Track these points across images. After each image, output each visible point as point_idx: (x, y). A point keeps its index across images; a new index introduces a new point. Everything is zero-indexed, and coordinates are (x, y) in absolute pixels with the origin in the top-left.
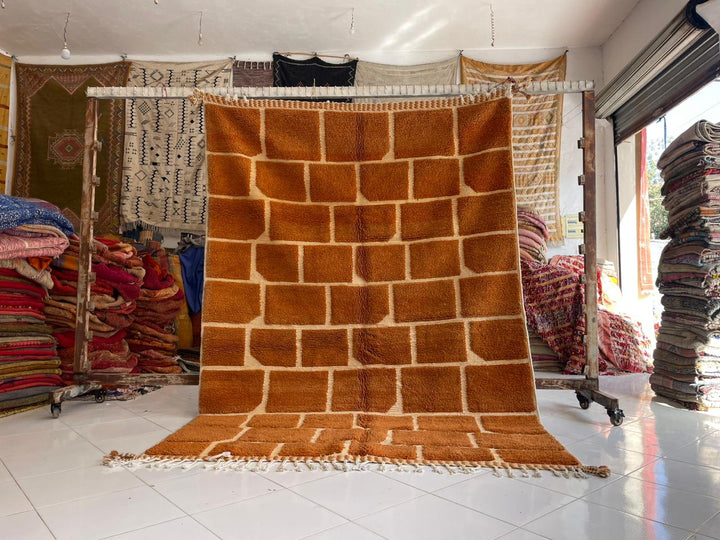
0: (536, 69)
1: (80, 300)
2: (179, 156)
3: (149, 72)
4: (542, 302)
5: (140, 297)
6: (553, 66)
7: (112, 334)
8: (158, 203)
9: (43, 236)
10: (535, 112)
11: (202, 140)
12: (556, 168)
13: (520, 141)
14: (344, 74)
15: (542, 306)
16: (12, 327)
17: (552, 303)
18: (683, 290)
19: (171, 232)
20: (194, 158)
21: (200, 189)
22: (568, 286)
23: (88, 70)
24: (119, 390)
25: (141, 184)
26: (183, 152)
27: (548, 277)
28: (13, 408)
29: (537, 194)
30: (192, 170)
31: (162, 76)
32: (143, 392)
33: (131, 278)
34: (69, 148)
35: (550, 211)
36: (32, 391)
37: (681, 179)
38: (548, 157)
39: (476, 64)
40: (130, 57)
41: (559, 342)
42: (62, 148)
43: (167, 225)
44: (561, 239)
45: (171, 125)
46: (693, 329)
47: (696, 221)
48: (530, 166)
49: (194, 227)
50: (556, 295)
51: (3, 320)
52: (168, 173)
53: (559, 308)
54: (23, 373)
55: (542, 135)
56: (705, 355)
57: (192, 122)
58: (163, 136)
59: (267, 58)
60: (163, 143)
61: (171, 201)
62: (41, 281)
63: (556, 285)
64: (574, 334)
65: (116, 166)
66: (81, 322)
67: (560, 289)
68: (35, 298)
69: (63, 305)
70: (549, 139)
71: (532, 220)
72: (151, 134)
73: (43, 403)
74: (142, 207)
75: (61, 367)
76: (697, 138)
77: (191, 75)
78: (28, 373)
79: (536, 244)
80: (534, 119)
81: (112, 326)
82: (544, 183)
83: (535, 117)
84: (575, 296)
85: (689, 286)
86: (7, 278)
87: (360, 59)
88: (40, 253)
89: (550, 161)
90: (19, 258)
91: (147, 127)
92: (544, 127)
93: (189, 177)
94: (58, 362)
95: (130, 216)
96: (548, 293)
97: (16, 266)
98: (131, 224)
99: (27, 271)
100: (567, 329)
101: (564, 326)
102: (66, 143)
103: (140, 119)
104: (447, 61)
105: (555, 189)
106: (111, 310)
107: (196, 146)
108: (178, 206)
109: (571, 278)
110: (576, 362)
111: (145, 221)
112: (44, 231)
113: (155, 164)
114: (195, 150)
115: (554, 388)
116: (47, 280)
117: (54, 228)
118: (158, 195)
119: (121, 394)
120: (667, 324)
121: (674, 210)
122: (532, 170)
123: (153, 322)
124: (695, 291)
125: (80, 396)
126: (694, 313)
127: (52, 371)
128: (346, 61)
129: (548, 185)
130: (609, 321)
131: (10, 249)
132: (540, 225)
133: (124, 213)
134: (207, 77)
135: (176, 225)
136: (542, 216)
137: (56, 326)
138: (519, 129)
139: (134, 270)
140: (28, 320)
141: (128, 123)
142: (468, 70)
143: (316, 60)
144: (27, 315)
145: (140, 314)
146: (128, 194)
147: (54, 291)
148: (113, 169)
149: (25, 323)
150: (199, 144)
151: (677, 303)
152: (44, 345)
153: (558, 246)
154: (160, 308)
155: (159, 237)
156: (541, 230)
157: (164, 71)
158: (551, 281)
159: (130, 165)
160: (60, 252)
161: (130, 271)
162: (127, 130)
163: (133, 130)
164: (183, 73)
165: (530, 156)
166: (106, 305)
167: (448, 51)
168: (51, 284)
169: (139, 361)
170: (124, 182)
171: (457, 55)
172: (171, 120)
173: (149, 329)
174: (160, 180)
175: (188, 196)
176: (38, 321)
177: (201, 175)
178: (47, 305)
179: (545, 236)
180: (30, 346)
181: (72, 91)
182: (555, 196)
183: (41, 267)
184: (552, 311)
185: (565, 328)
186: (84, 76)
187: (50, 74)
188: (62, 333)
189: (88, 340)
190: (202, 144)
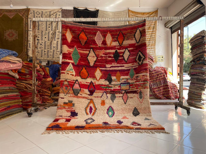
0: (150, 14)
1: (33, 82)
2: (45, 38)
3: (35, 12)
4: (154, 80)
5: (42, 81)
6: (154, 13)
8: (39, 52)
10: (149, 26)
11: (52, 33)
12: (155, 42)
14: (95, 14)
15: (154, 81)
16: (8, 91)
17: (156, 80)
18: (197, 77)
19: (44, 61)
20: (50, 38)
21: (52, 48)
22: (161, 75)
23: (16, 11)
26: (47, 36)
29: (150, 50)
30: (50, 42)
31: (40, 13)
33: (40, 75)
34: (11, 35)
35: (153, 54)
36: (14, 109)
37: (197, 46)
38: (153, 39)
39: (133, 12)
40: (29, 7)
42: (8, 35)
43: (42, 58)
44: (156, 62)
45: (43, 28)
46: (200, 87)
47: (202, 58)
48: (148, 42)
49: (51, 59)
50: (157, 78)
51: (1, 89)
52: (42, 43)
54: (12, 104)
55: (151, 33)
56: (204, 94)
57: (49, 27)
58: (40, 31)
59: (72, 8)
60: (40, 33)
61: (43, 51)
62: (15, 76)
63: (158, 75)
65: (26, 40)
66: (34, 88)
67: (159, 76)
68: (13, 81)
69: (22, 83)
70: (153, 34)
71: (150, 57)
75: (22, 102)
76: (202, 35)
77: (49, 13)
78: (13, 104)
79: (151, 64)
82: (152, 46)
83: (149, 27)
84: (163, 78)
85: (199, 76)
86: (6, 76)
87: (99, 10)
88: (15, 68)
89: (153, 40)
90: (9, 70)
92: (152, 30)
93: (49, 44)
94: (21, 100)
95: (31, 55)
96: (155, 77)
97: (9, 72)
98: (31, 58)
99: (11, 73)
102: (10, 33)
104: (124, 11)
105: (155, 48)
107: (51, 35)
108: (45, 53)
109: (162, 73)
113: (38, 40)
116: (17, 76)
118: (39, 49)
119: (40, 109)
120: (192, 86)
121: (194, 54)
123: (45, 88)
124: (201, 77)
126: (201, 83)
127: (19, 103)
128: (95, 10)
129: (153, 47)
130: (172, 85)
132: (152, 58)
133: (29, 55)
134: (54, 14)
135: (45, 58)
137: (19, 90)
140: (12, 88)
141: (29, 27)
142: (130, 14)
143: (86, 9)
144: (12, 87)
145: (42, 85)
146: (30, 49)
147: (19, 79)
148: (25, 41)
150: (51, 34)
151: (195, 80)
152: (17, 95)
153: (155, 64)
154: (47, 83)
155: (41, 62)
156: (152, 60)
157: (40, 12)
158: (156, 74)
159: (30, 40)
160: (21, 68)
161: (40, 73)
162: (29, 30)
163: (31, 29)
164: (46, 12)
165: (148, 39)
167: (125, 8)
168: (18, 77)
169: (42, 99)
170: (28, 45)
171: (127, 9)
172: (43, 27)
173: (44, 90)
174: (40, 45)
175: (49, 50)
176: (14, 88)
177: (53, 43)
178: (17, 83)
179: (153, 61)
180: (13, 96)
181: (11, 17)
182: (155, 50)
183: (15, 72)
184: (157, 82)
185: (160, 87)
186: (15, 13)
187: (4, 12)
188: (21, 92)
189: (36, 94)
190: (52, 34)
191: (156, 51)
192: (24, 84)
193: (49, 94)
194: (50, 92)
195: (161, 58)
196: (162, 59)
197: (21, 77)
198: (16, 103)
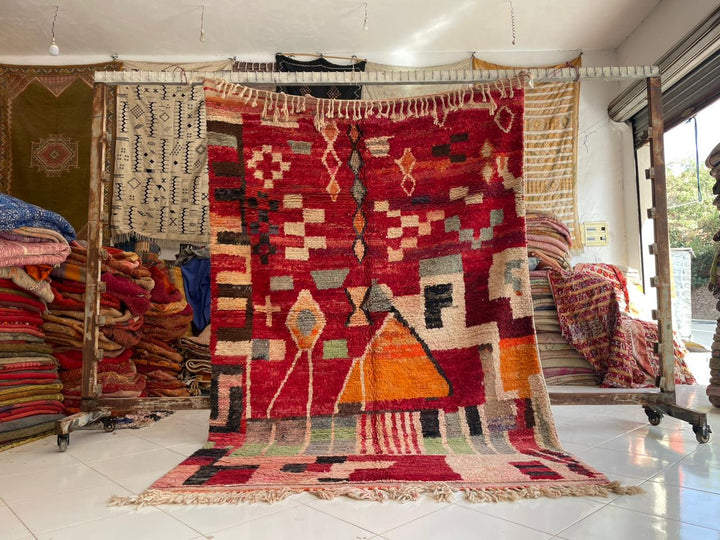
1: (88, 314)
2: (176, 163)
4: (576, 312)
5: (149, 312)
7: (120, 353)
8: (153, 213)
9: (42, 241)
10: (550, 116)
11: (201, 146)
12: (574, 173)
13: (536, 145)
15: (575, 316)
16: (8, 347)
17: (586, 313)
19: (169, 246)
20: (191, 164)
21: (199, 197)
22: (603, 294)
23: (76, 71)
24: (128, 416)
25: (135, 193)
26: (180, 158)
27: (582, 285)
28: (10, 441)
29: (555, 201)
30: (190, 177)
32: (156, 418)
33: (141, 290)
34: (54, 155)
35: (569, 218)
36: (31, 420)
38: (565, 162)
39: (487, 66)
40: (121, 58)
41: (595, 353)
42: (46, 155)
43: (163, 236)
44: (581, 246)
45: (167, 129)
48: (546, 172)
49: (193, 237)
50: (590, 304)
52: (164, 181)
53: (594, 318)
54: (22, 400)
55: (558, 140)
57: (189, 126)
58: (157, 141)
59: (270, 59)
60: (158, 149)
61: (167, 210)
62: (40, 293)
63: (590, 294)
64: (611, 345)
66: (90, 338)
67: (595, 298)
68: (33, 313)
69: (64, 320)
70: (565, 143)
71: (555, 226)
72: (145, 139)
73: (44, 434)
74: (136, 216)
75: (62, 392)
78: (27, 399)
79: (560, 252)
80: (550, 123)
81: (120, 344)
82: (562, 189)
83: (551, 121)
84: (611, 304)
86: (2, 290)
87: (368, 61)
88: (40, 260)
89: (567, 166)
90: (16, 266)
91: (140, 131)
92: (560, 131)
93: (187, 184)
94: (59, 386)
95: (123, 228)
96: (581, 302)
97: (12, 275)
98: (124, 235)
99: (24, 281)
100: (604, 339)
101: (600, 336)
102: (51, 149)
103: (132, 123)
104: (459, 63)
105: (573, 195)
106: (118, 325)
107: (194, 153)
108: (175, 216)
109: (605, 286)
110: (615, 375)
111: (139, 232)
112: (43, 236)
113: (149, 171)
114: (193, 156)
115: (628, 403)
116: (47, 292)
117: (54, 232)
118: (153, 205)
119: (131, 421)
122: (549, 176)
123: (160, 339)
125: (89, 424)
127: (53, 397)
128: (353, 63)
129: (565, 191)
130: (644, 331)
131: (6, 254)
132: (564, 232)
133: (116, 224)
135: (173, 237)
136: (565, 222)
137: (56, 345)
138: (534, 133)
139: (142, 281)
140: (25, 338)
141: (119, 127)
143: (320, 61)
144: (25, 332)
145: (146, 330)
146: (120, 203)
147: (56, 305)
149: (22, 341)
150: (196, 150)
152: (44, 366)
153: (578, 255)
154: (169, 323)
155: (156, 249)
156: (565, 236)
158: (585, 289)
159: (122, 172)
160: (62, 260)
161: (138, 282)
162: (118, 135)
163: (124, 135)
165: (546, 161)
166: (113, 321)
167: (460, 53)
168: (51, 297)
169: (147, 384)
170: (116, 190)
171: (469, 56)
172: (166, 124)
173: (156, 347)
174: (155, 188)
175: (186, 205)
176: (36, 339)
177: (200, 183)
178: (46, 321)
179: (569, 243)
180: (28, 368)
181: (57, 93)
182: (573, 203)
183: (40, 277)
184: (587, 321)
185: (601, 339)
186: (70, 77)
187: (33, 75)
188: (64, 353)
189: (98, 360)
190: (201, 150)
191: (580, 205)
192: (74, 322)
193: (175, 362)
194: (178, 357)
195: (599, 233)
196: (603, 235)
197: (65, 297)
198: (39, 397)
